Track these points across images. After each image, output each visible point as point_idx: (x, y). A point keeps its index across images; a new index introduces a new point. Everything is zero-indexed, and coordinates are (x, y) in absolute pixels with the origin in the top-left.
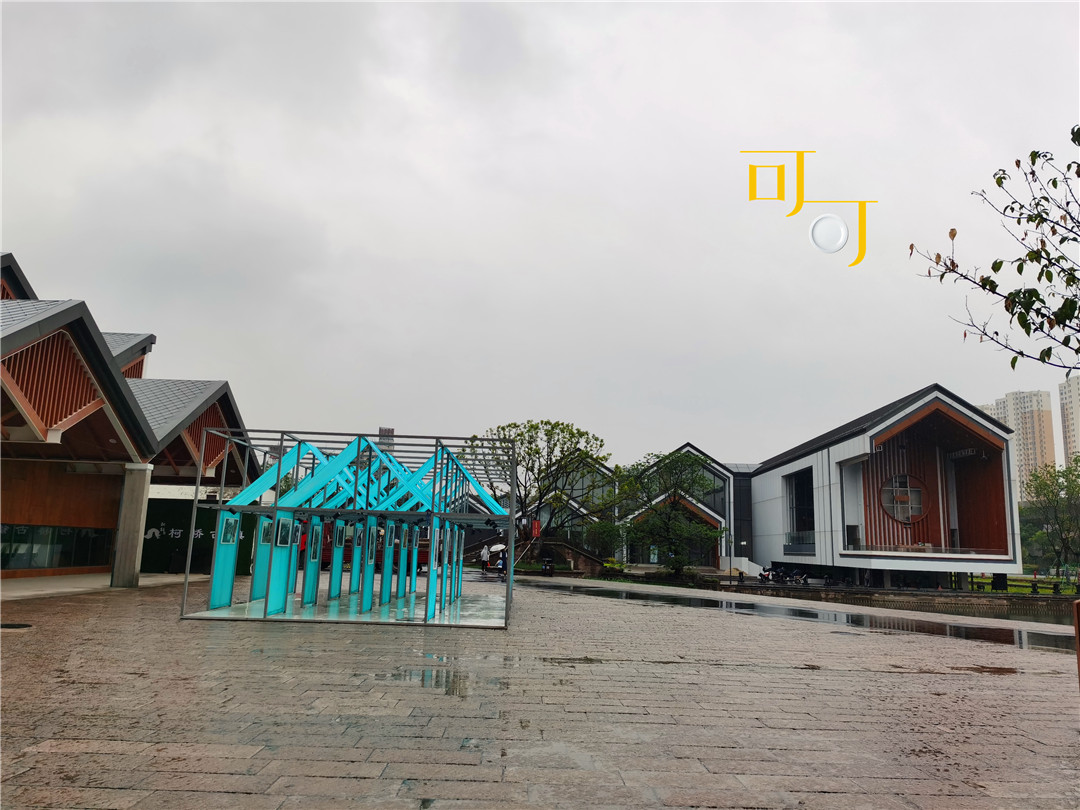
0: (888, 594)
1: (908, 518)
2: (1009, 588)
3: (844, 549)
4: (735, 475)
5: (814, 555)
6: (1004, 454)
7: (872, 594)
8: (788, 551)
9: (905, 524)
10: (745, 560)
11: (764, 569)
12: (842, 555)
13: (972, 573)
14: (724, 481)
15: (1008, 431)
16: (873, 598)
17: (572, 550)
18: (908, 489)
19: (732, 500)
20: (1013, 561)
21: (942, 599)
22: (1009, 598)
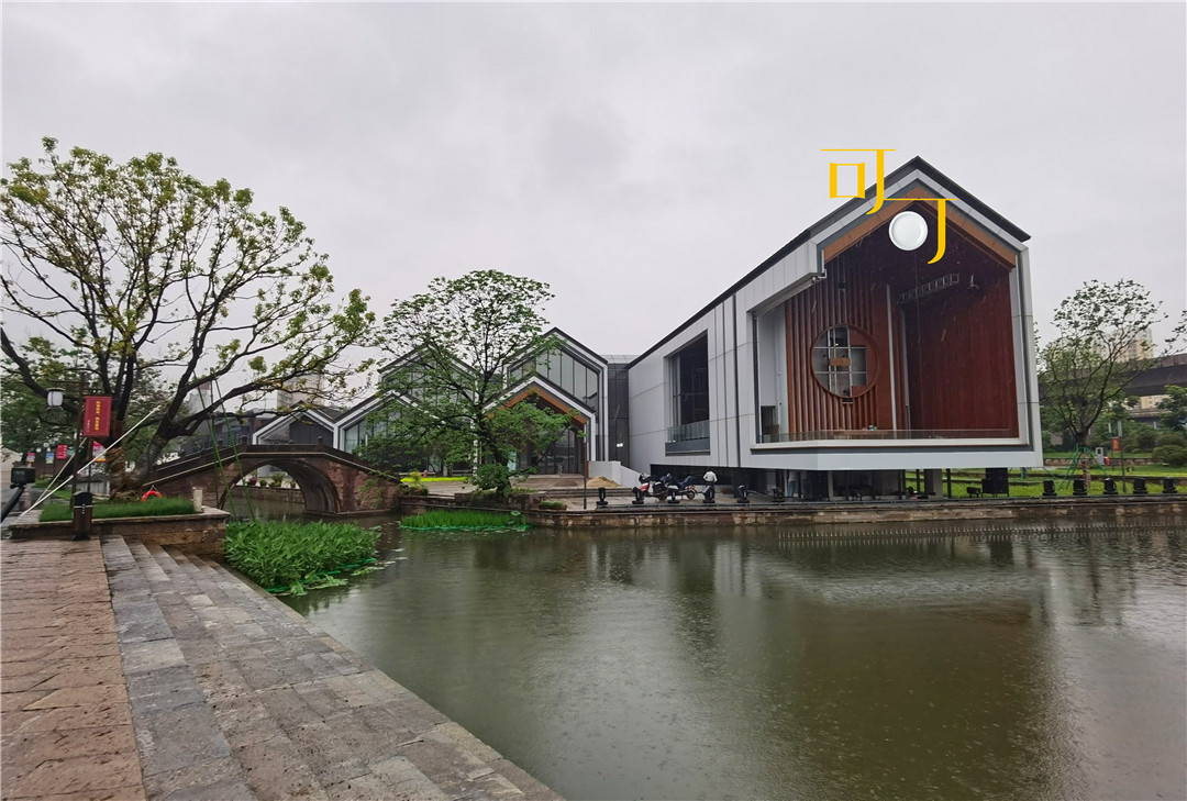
0: (839, 511)
1: (847, 392)
2: (1011, 488)
3: (758, 442)
4: (612, 367)
5: (709, 453)
6: (1013, 276)
7: (813, 512)
8: (671, 449)
9: (845, 400)
10: (616, 464)
11: (641, 479)
12: (754, 451)
13: (948, 470)
14: (597, 373)
15: (1023, 237)
16: (816, 519)
17: (341, 463)
18: (849, 348)
19: (606, 394)
20: (1028, 447)
21: (919, 515)
22: (1015, 507)
